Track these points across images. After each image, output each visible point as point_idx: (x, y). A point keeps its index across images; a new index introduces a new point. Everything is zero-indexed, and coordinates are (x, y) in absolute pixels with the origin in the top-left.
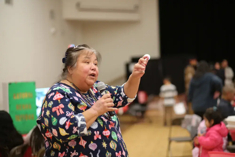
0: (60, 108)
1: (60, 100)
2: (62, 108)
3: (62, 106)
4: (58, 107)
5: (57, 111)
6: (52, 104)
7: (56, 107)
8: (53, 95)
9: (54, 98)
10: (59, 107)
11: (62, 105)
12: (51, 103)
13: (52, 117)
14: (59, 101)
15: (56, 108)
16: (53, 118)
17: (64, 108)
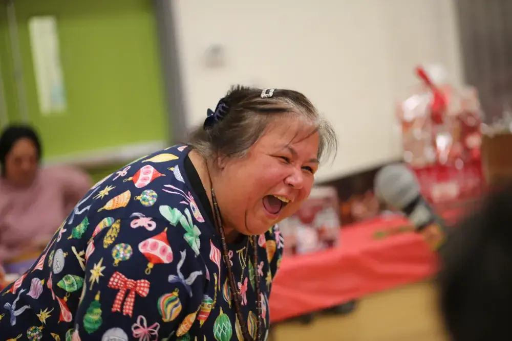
0: (133, 293)
1: (155, 265)
2: (138, 296)
3: (144, 288)
4: (130, 283)
5: (119, 294)
6: (124, 257)
7: (126, 279)
8: (150, 229)
9: (145, 245)
10: (136, 286)
11: (146, 285)
12: (126, 251)
13: (97, 297)
14: (150, 266)
15: (125, 282)
16: (96, 307)
17: (143, 298)
